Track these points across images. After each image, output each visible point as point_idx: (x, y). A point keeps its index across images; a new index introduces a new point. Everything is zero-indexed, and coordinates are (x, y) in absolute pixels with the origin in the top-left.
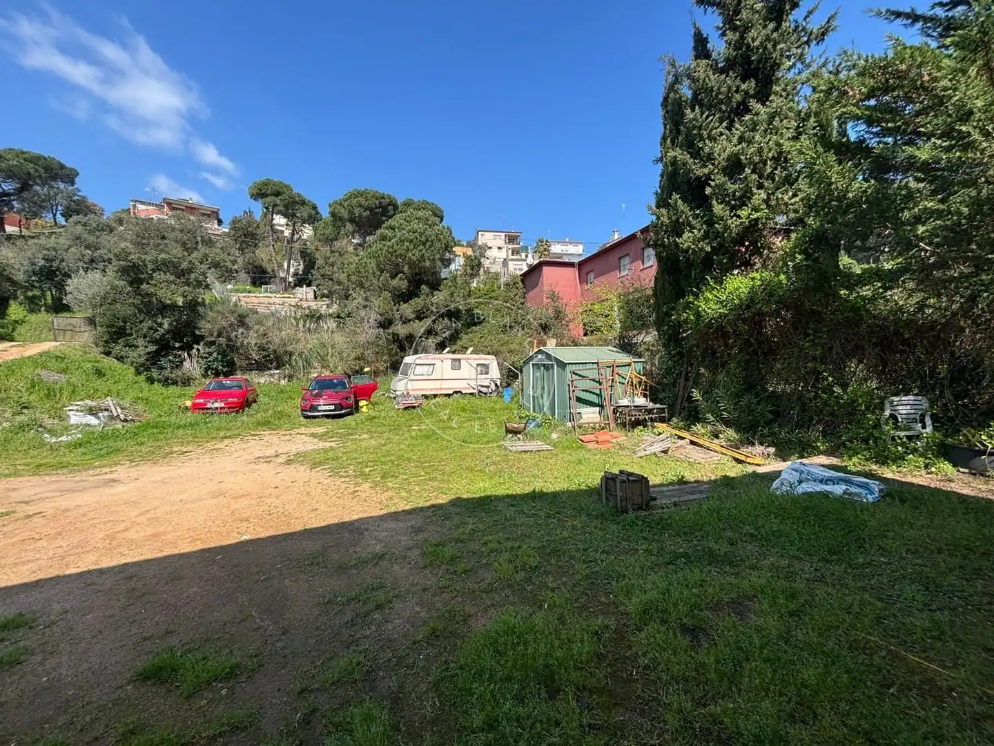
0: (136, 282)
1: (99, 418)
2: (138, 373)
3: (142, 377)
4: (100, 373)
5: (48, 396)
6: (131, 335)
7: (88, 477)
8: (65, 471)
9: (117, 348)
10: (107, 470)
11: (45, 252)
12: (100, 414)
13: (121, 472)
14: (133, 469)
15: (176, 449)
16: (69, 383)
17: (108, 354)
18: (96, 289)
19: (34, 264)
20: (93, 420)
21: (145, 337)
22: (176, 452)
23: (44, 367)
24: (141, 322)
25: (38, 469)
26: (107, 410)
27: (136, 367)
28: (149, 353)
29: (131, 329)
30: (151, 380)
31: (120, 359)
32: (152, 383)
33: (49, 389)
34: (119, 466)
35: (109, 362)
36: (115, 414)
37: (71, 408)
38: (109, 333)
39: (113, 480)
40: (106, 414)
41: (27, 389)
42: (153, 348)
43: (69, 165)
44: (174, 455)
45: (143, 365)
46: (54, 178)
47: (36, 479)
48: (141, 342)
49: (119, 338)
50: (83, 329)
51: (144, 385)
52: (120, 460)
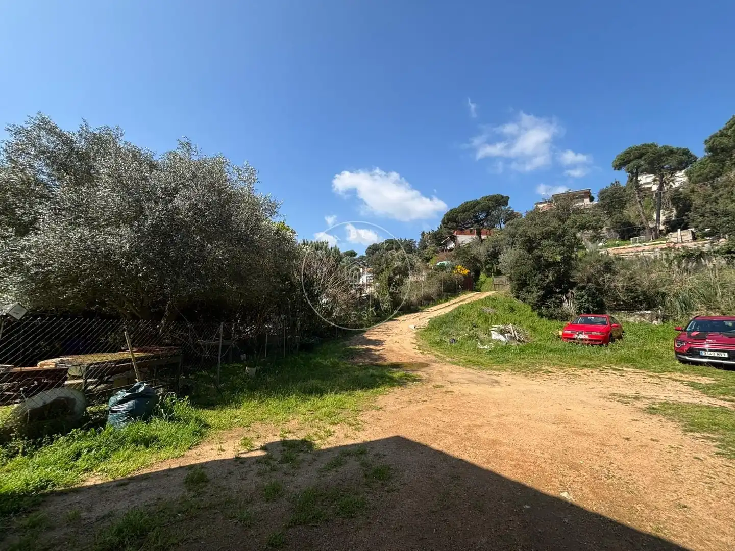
0: (530, 250)
1: (505, 337)
2: (533, 310)
3: (535, 313)
4: (512, 309)
5: (486, 321)
6: (529, 284)
7: (485, 374)
8: (478, 367)
9: (522, 294)
10: (496, 373)
11: (493, 243)
12: (506, 335)
13: (505, 377)
14: (511, 377)
15: (543, 368)
16: (495, 314)
17: (518, 297)
18: (511, 258)
19: (488, 251)
20: (502, 338)
21: (537, 285)
22: (543, 370)
23: (485, 304)
24: (535, 276)
25: (469, 363)
26: (510, 332)
27: (532, 306)
28: (539, 296)
29: (529, 280)
30: (541, 315)
31: (524, 300)
32: (542, 317)
33: (486, 317)
34: (504, 372)
35: (518, 303)
36: (514, 335)
37: (493, 329)
38: (518, 284)
39: (497, 382)
40: (509, 335)
41: (478, 316)
42: (542, 293)
43: (505, 195)
44: (541, 373)
45: (536, 305)
46: (499, 205)
47: (463, 369)
48: (534, 289)
49: (523, 287)
50: (507, 283)
51: (536, 318)
52: (507, 368)
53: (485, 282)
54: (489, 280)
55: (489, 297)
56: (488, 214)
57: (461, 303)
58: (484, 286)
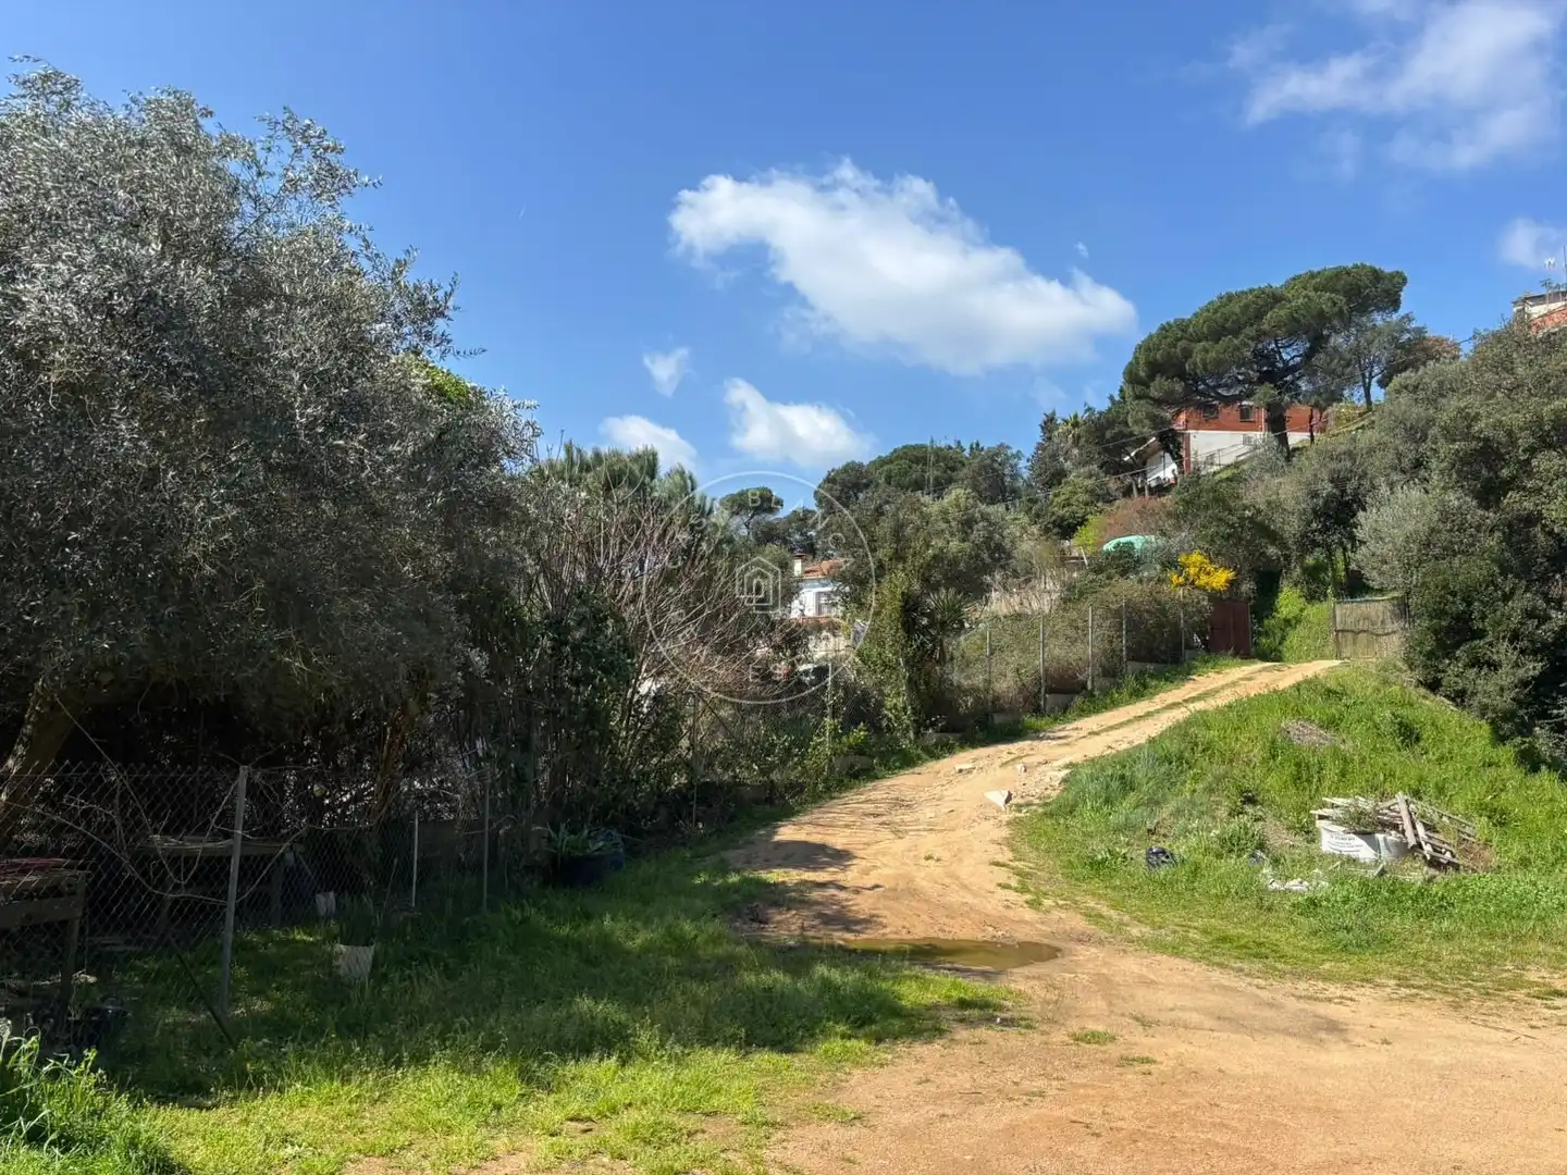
0: (1489, 495)
1: (1375, 846)
2: (1499, 738)
3: (1506, 752)
4: (1408, 734)
5: (1297, 779)
6: (1481, 634)
7: (1288, 996)
8: (1258, 965)
9: (1453, 672)
10: (1335, 990)
11: (1333, 465)
12: (1380, 837)
13: (1364, 1007)
14: (1396, 1009)
15: (1532, 976)
16: (1336, 752)
17: (1433, 686)
18: (1410, 527)
19: (1315, 495)
20: (1361, 850)
21: (1515, 637)
22: (1532, 984)
23: (1298, 713)
24: (1506, 598)
25: (1221, 947)
26: (1395, 827)
27: (1493, 723)
28: (1524, 683)
29: (1483, 618)
30: (1531, 761)
31: (1459, 697)
32: (1535, 769)
33: (1298, 765)
34: (1368, 990)
35: (1436, 707)
36: (1412, 841)
37: (1320, 812)
38: (1436, 632)
39: (1334, 1027)
40: (1393, 836)
41: (1264, 761)
42: (1533, 668)
43: (1388, 268)
44: (1520, 995)
45: (1508, 716)
46: (1363, 309)
47: (1197, 970)
48: (1504, 652)
49: (1457, 646)
50: (1390, 627)
51: (1511, 773)
52: (1380, 973)
53: (1298, 620)
54: (1315, 611)
55: (1310, 684)
56: (1318, 342)
57: (1200, 705)
58: (1294, 638)
